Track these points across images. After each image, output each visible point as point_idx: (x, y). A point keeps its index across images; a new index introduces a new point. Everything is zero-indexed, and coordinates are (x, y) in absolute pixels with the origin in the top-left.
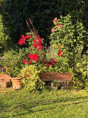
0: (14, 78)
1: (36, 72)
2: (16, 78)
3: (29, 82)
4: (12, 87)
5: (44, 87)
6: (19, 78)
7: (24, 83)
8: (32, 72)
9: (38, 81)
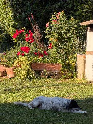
0: (8, 68)
1: (27, 62)
2: (10, 68)
3: (20, 71)
4: (6, 75)
5: (34, 76)
6: (12, 68)
7: (17, 72)
8: (24, 62)
9: (29, 70)
